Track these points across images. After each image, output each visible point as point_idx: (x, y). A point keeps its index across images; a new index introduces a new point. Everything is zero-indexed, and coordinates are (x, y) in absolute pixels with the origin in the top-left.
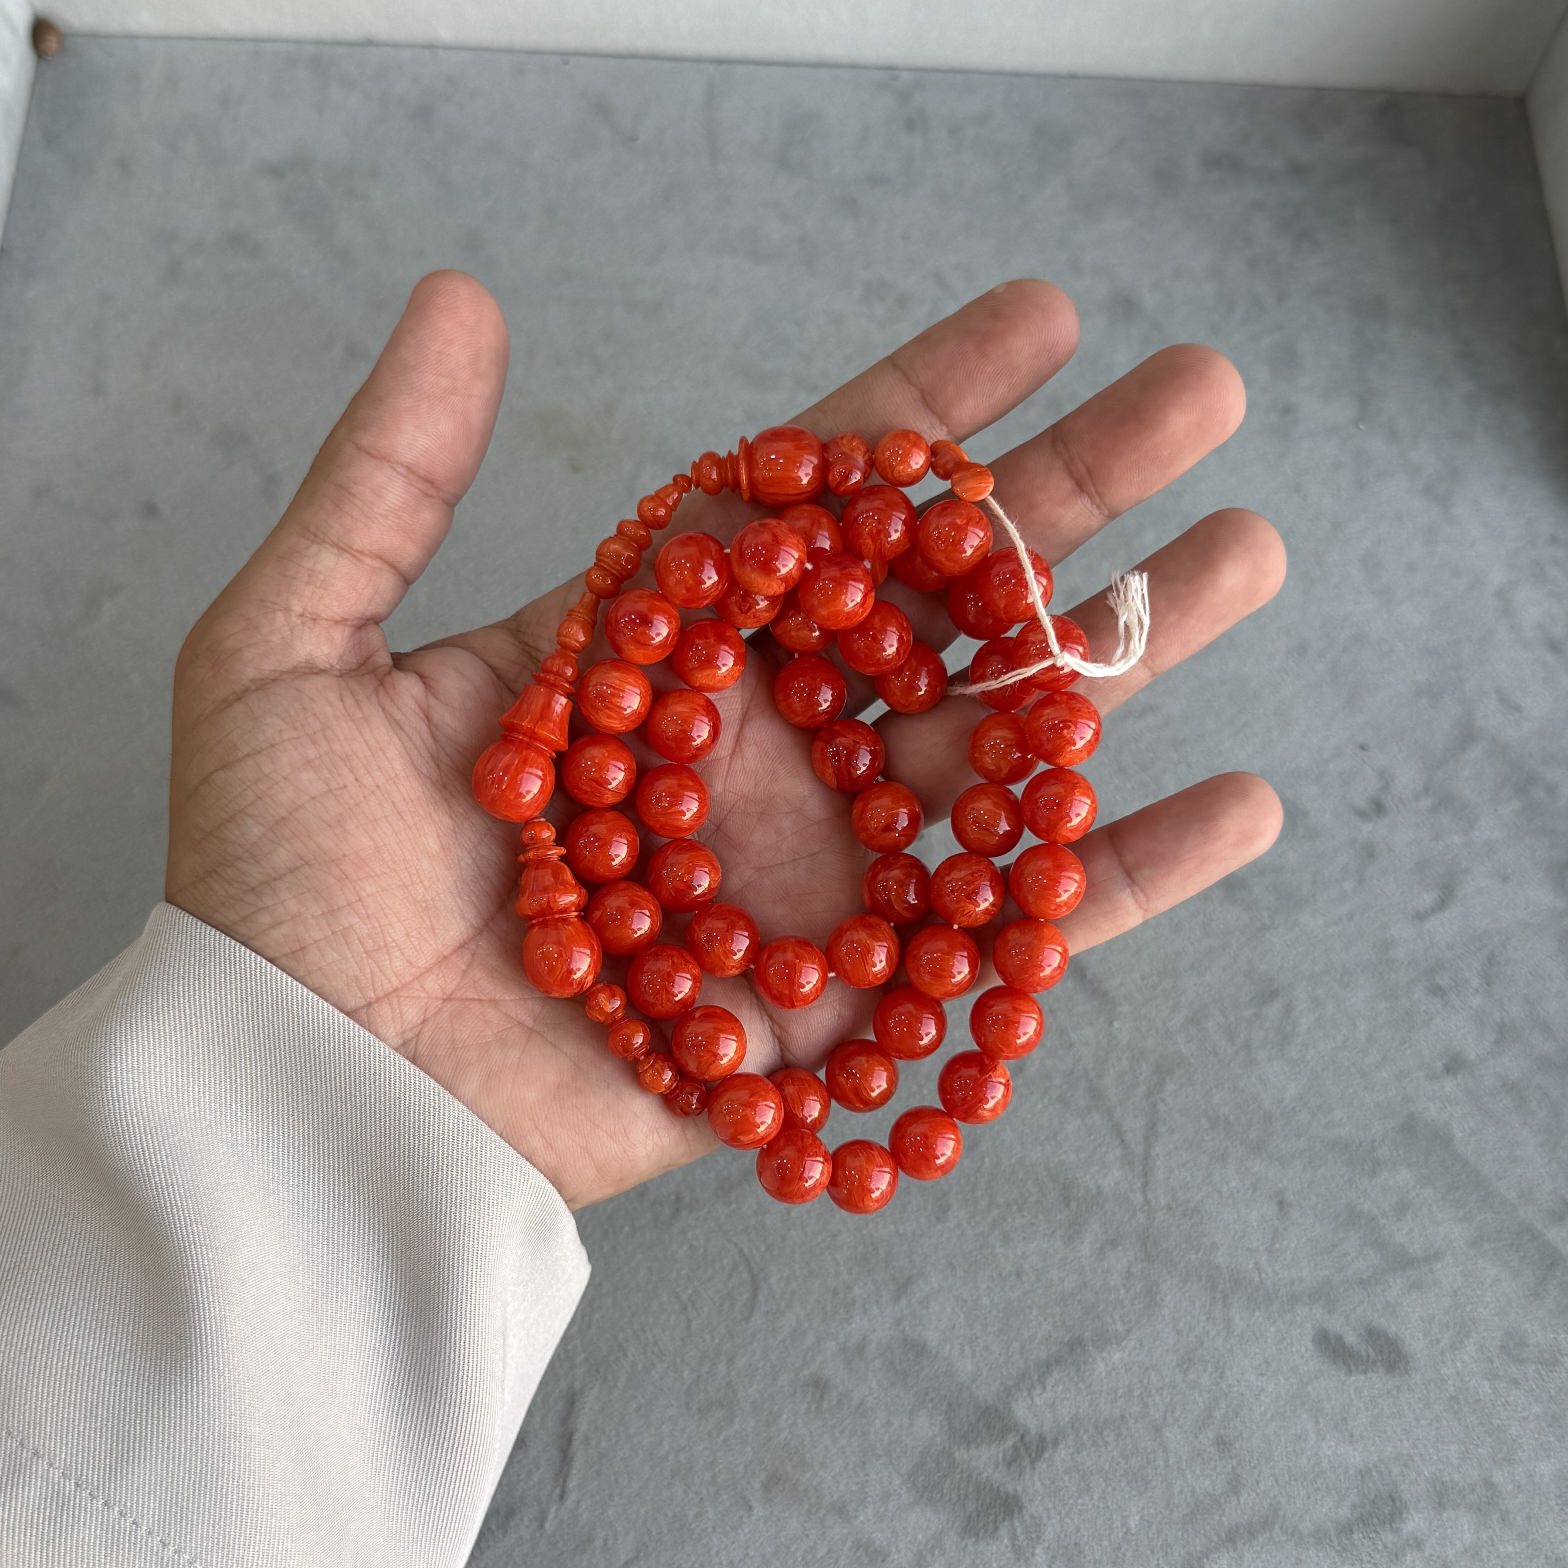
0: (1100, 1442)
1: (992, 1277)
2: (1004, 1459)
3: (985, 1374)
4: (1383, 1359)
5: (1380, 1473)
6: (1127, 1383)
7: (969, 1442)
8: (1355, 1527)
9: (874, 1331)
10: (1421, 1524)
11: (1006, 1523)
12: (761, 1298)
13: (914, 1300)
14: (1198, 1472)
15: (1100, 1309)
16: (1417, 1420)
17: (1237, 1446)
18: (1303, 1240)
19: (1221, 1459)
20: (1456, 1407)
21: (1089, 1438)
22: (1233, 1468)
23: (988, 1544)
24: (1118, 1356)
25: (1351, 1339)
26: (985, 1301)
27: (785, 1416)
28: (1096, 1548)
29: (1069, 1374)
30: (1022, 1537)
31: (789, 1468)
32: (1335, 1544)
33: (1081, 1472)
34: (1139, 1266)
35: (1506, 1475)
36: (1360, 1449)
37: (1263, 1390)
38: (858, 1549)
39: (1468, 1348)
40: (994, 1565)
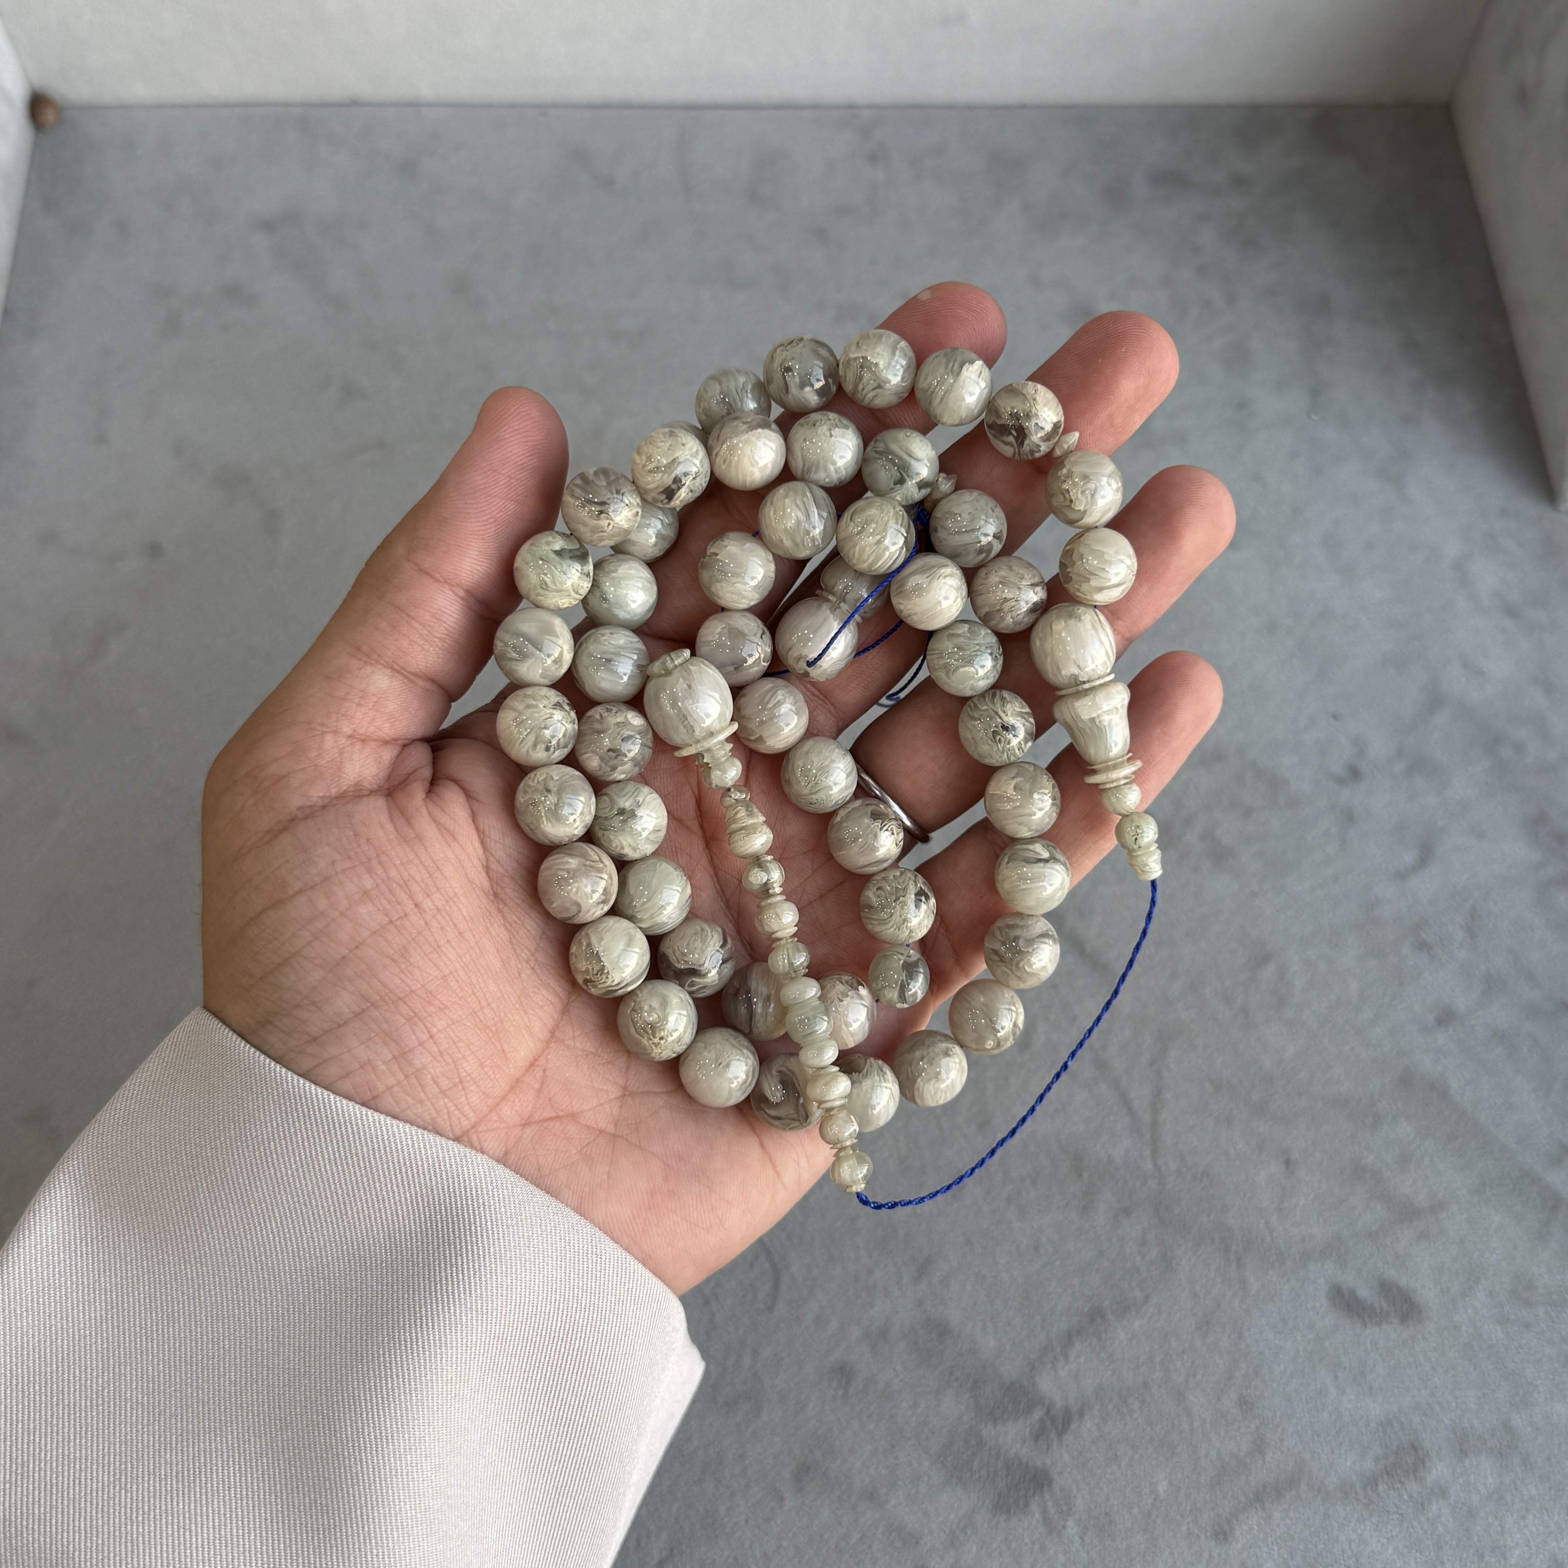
0: (1125, 1410)
1: (1011, 1252)
2: (1031, 1434)
3: (1008, 1349)
4: (1396, 1310)
5: (1401, 1424)
6: (1148, 1349)
7: (996, 1419)
8: (1380, 1479)
9: (897, 1313)
10: (1445, 1471)
11: (1037, 1498)
12: (783, 1286)
13: (934, 1280)
14: (1222, 1433)
15: (1118, 1277)
16: (1434, 1369)
17: (1260, 1405)
18: (1312, 1197)
19: (1244, 1419)
20: (1471, 1353)
21: (1114, 1407)
22: (1256, 1427)
23: (1020, 1520)
24: (1137, 1324)
25: (1364, 1292)
26: (1004, 1276)
27: (812, 1405)
28: (1126, 1516)
29: (1091, 1345)
30: (1052, 1511)
31: (818, 1455)
32: (1361, 1497)
33: (1108, 1442)
34: (1153, 1233)
35: (1524, 1417)
36: (1380, 1400)
37: (1281, 1348)
38: (890, 1534)
39: (1479, 1294)
40: (1027, 1540)
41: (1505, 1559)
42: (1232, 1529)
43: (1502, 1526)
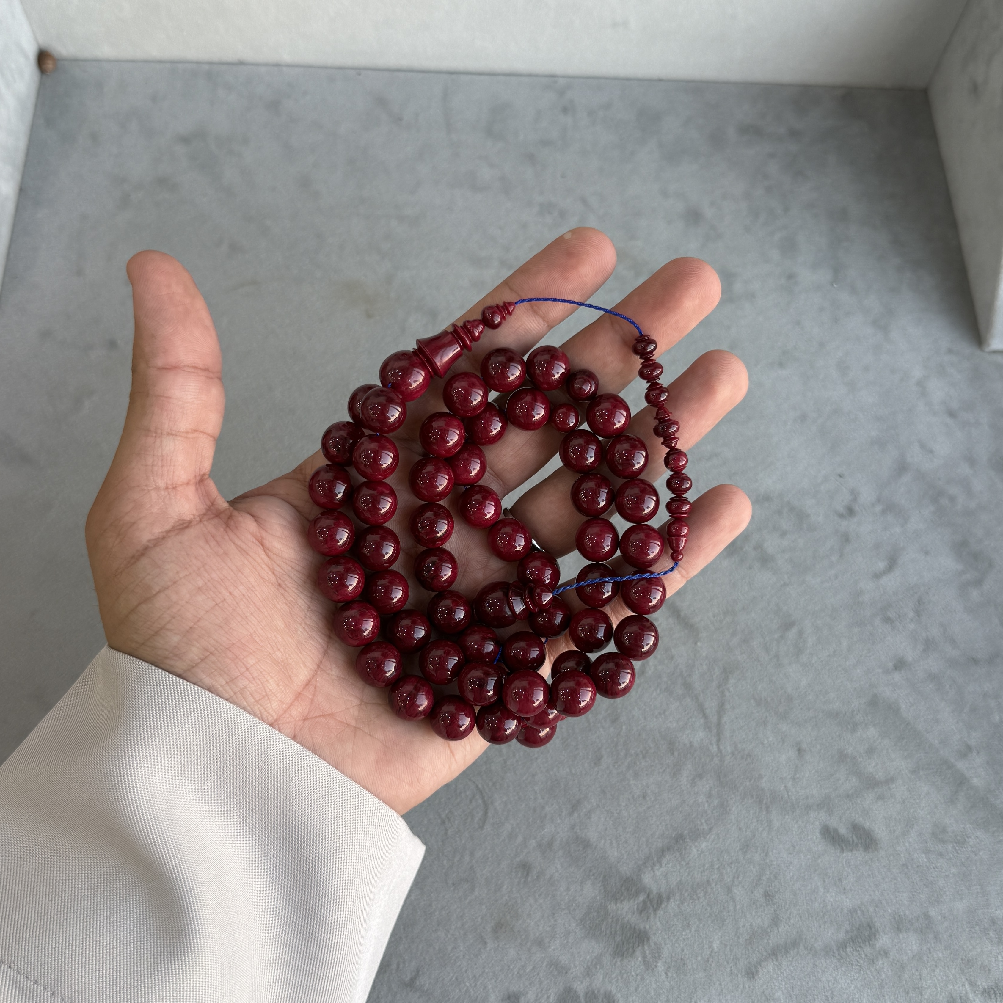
0: (695, 897)
1: (629, 799)
2: (638, 909)
3: (625, 857)
4: (862, 842)
5: (862, 911)
6: (710, 860)
7: (616, 899)
8: (848, 945)
9: (558, 833)
10: (888, 941)
11: (640, 948)
12: (490, 814)
13: (582, 814)
14: (754, 913)
15: (693, 816)
16: (883, 879)
17: (777, 897)
18: (813, 771)
19: (767, 905)
20: (906, 870)
21: (689, 895)
22: (775, 911)
23: (629, 961)
24: (704, 845)
25: (843, 831)
26: (624, 813)
27: (505, 887)
28: (694, 961)
29: (675, 857)
30: (649, 956)
31: (508, 917)
32: (837, 955)
33: (684, 916)
34: (716, 790)
35: (937, 910)
36: (850, 897)
37: (791, 863)
38: (551, 967)
39: (913, 835)
40: (633, 973)
41: (921, 995)
42: (757, 972)
43: (920, 975)
